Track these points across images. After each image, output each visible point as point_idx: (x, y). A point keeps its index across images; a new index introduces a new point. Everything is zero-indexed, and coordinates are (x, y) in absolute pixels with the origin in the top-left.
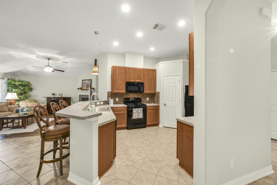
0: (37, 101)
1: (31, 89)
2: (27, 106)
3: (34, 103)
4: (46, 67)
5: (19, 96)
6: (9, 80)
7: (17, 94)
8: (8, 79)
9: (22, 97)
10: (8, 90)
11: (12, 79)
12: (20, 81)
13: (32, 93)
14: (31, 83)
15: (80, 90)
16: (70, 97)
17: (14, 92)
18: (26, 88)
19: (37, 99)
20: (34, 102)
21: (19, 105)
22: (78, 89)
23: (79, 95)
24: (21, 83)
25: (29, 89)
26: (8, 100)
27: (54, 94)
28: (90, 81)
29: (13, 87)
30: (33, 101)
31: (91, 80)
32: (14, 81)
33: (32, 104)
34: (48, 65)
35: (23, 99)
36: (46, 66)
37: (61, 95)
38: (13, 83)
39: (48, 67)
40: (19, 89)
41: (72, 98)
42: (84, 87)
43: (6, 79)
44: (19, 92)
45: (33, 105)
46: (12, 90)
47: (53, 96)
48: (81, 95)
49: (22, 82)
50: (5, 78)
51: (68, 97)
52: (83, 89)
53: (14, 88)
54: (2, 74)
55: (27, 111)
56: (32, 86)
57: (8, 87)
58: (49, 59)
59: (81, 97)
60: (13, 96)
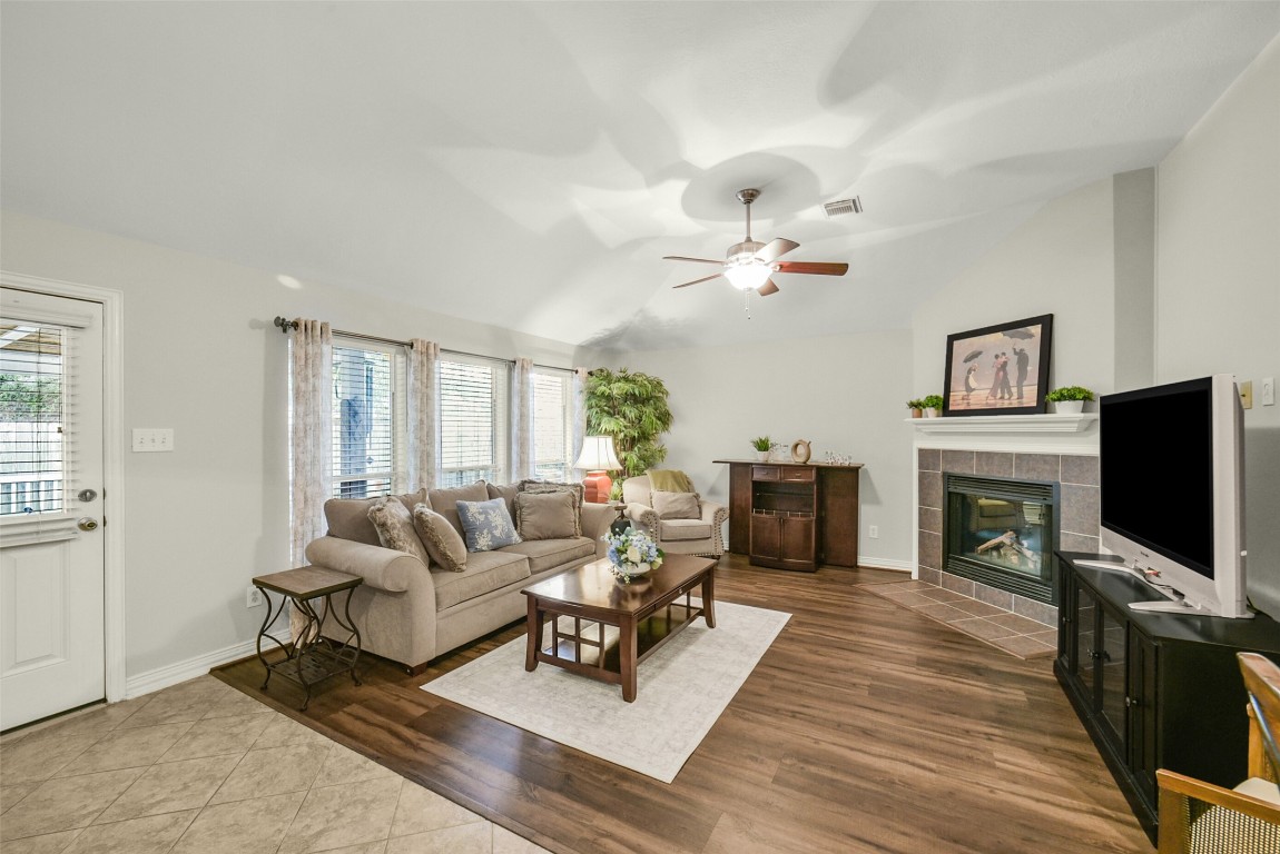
0: (689, 483)
1: (665, 419)
2: (650, 509)
3: (674, 491)
4: (736, 252)
5: (623, 455)
6: (591, 379)
7: (615, 446)
8: (591, 374)
9: (633, 457)
10: (589, 422)
11: (601, 370)
12: (626, 379)
13: (669, 439)
14: (666, 386)
15: (931, 412)
16: (854, 462)
17: (607, 433)
18: (648, 410)
19: (690, 470)
20: (677, 488)
21: (622, 501)
22: (911, 405)
23: (923, 453)
24: (627, 387)
25: (659, 418)
26: (588, 473)
27: (763, 446)
28: (1036, 330)
29: (603, 411)
30: (670, 481)
31: (1047, 322)
32: (608, 379)
33: (670, 500)
34: (749, 240)
35: (636, 467)
36: (738, 249)
37: (801, 449)
38: (602, 388)
39: (749, 250)
40: (625, 418)
41: (866, 471)
42: (969, 389)
43: (583, 371)
44: (622, 434)
45: (673, 502)
46: (599, 425)
47: (760, 457)
48: (934, 453)
49: (634, 381)
50: (580, 370)
51: (847, 464)
52: (962, 408)
53: (608, 413)
54: (572, 352)
55: (643, 561)
56: (673, 402)
57: (590, 407)
58: (750, 196)
59: (936, 467)
60: (600, 454)
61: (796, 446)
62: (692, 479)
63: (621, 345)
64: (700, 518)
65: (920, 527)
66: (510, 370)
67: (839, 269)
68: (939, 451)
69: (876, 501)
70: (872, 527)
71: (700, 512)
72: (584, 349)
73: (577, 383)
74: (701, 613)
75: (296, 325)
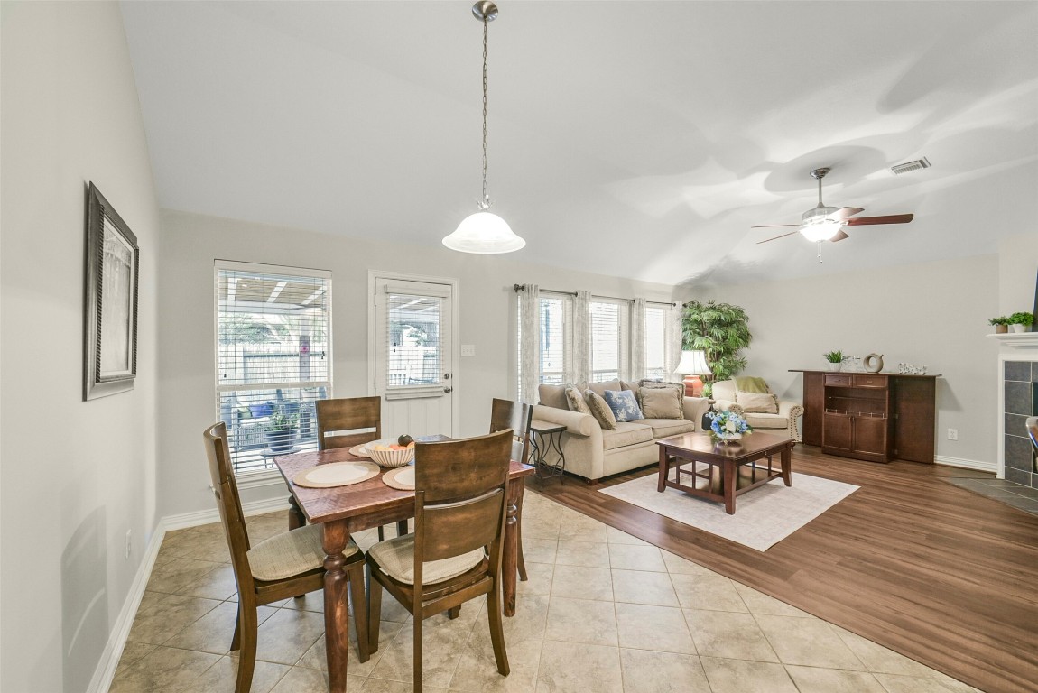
0: (767, 387)
1: (745, 337)
2: (735, 403)
3: (754, 392)
4: (810, 216)
5: (712, 364)
6: (686, 309)
7: (706, 357)
8: (685, 306)
9: (720, 366)
10: (684, 342)
11: (693, 303)
12: (714, 309)
13: (747, 353)
14: (746, 312)
15: (1018, 328)
16: (929, 373)
17: (699, 349)
18: (732, 331)
19: (767, 376)
20: (757, 390)
21: (711, 397)
22: (995, 322)
23: (1008, 365)
24: (715, 315)
25: (739, 337)
26: (684, 376)
27: (835, 358)
29: (695, 332)
30: (751, 385)
32: (699, 308)
33: (752, 398)
34: (821, 205)
35: (721, 374)
36: (811, 213)
37: (873, 362)
38: (695, 316)
39: (821, 213)
40: (711, 336)
41: (944, 382)
43: (680, 304)
44: (711, 349)
45: (753, 400)
46: (693, 342)
47: (833, 367)
48: (1024, 366)
49: (720, 310)
50: (677, 303)
51: (921, 374)
53: (699, 334)
54: (670, 291)
56: (751, 325)
57: (685, 330)
58: (821, 173)
59: (1025, 377)
60: (695, 363)
61: (868, 359)
62: (769, 384)
63: (708, 283)
64: (778, 413)
65: (1006, 431)
66: (631, 306)
67: (907, 218)
68: (1029, 363)
69: (956, 406)
70: (950, 430)
71: (778, 409)
72: (679, 288)
73: (677, 312)
74: (780, 475)
75: (523, 288)
